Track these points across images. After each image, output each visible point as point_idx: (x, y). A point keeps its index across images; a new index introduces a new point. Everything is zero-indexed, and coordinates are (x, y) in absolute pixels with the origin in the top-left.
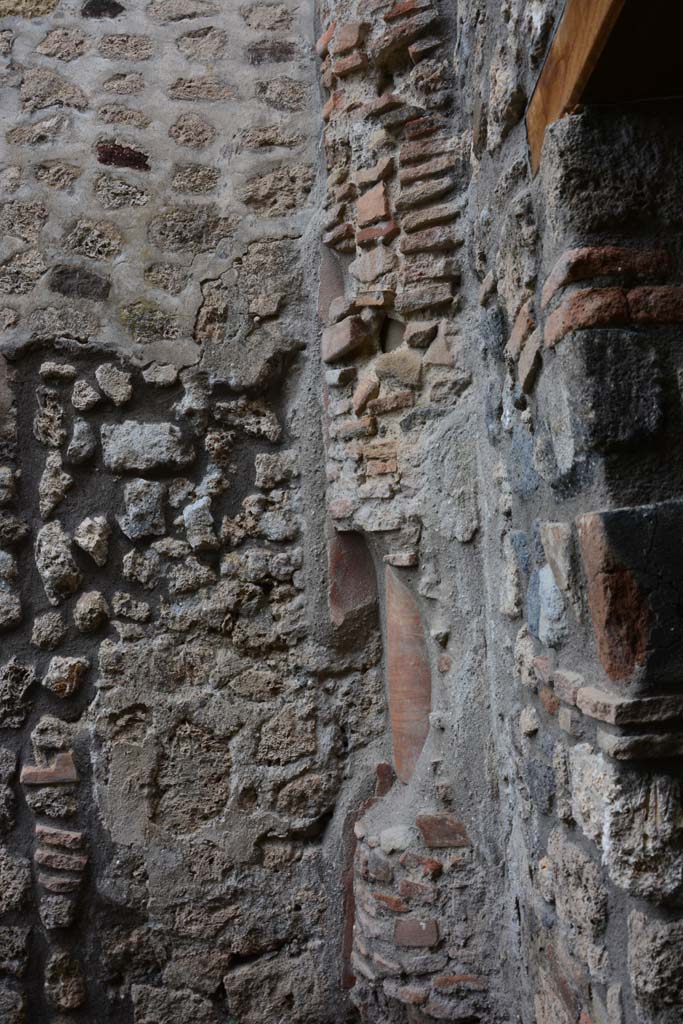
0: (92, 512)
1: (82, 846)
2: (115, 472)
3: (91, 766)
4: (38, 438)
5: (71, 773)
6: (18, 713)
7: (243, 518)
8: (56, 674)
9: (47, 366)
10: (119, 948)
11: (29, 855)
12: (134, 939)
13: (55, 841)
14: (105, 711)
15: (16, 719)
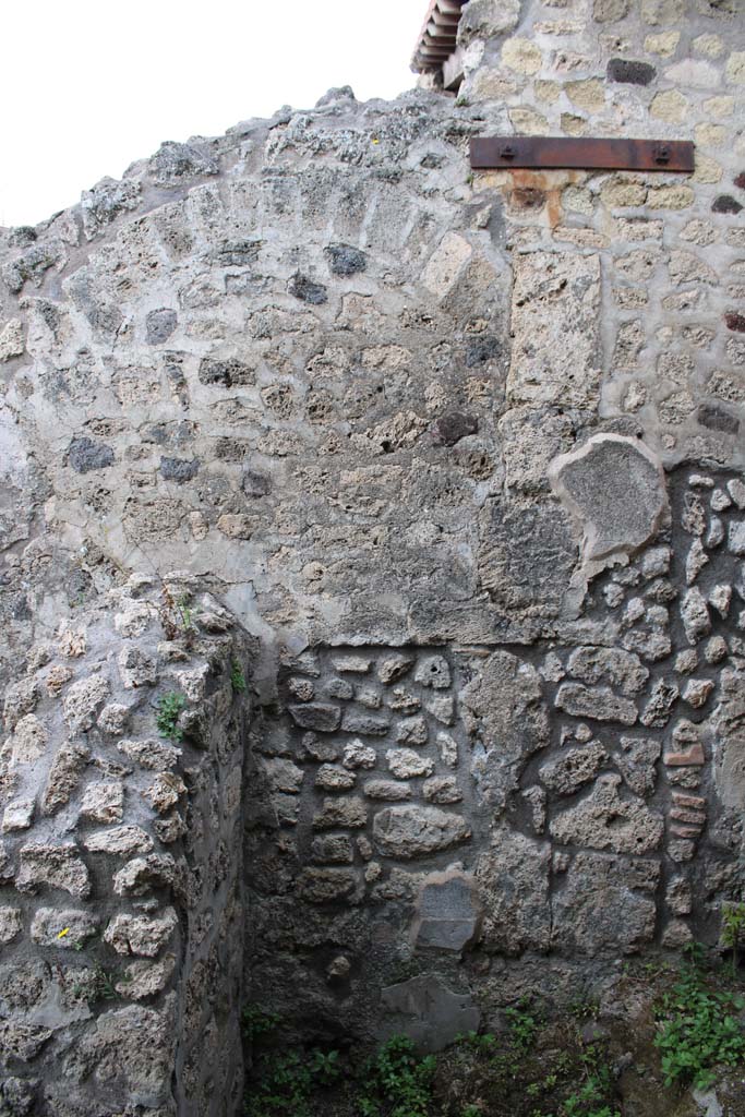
0: (720, 581)
1: (705, 808)
2: (737, 555)
3: (712, 754)
4: (686, 528)
5: (700, 759)
6: (664, 717)
8: (694, 692)
9: (694, 479)
10: (718, 876)
11: (664, 813)
12: (729, 870)
13: (687, 803)
14: (724, 718)
15: (662, 721)
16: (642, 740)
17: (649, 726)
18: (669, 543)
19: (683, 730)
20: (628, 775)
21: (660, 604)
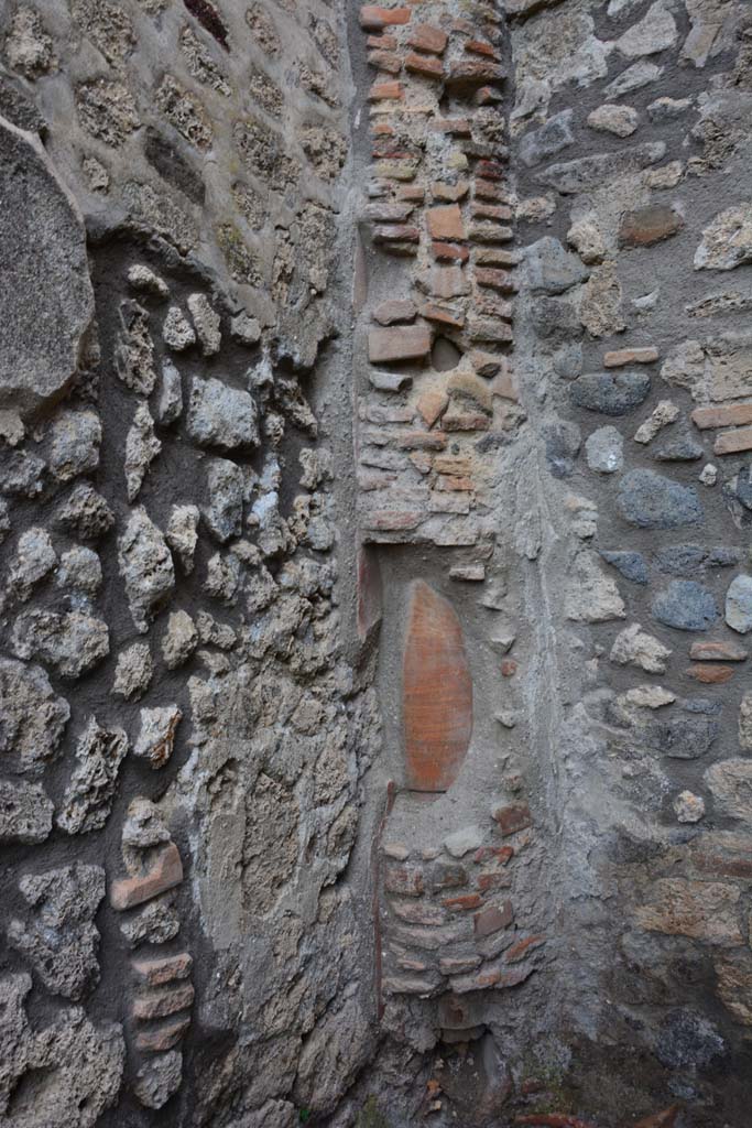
0: (180, 497)
1: (193, 975)
2: (201, 445)
3: (191, 856)
4: (122, 376)
5: (177, 873)
6: (104, 805)
7: (296, 521)
8: (156, 736)
9: (139, 272)
11: (123, 1017)
14: (204, 775)
15: (103, 814)
16: (67, 869)
17: (77, 834)
18: (96, 403)
19: (146, 823)
20: (49, 965)
21: (84, 543)
